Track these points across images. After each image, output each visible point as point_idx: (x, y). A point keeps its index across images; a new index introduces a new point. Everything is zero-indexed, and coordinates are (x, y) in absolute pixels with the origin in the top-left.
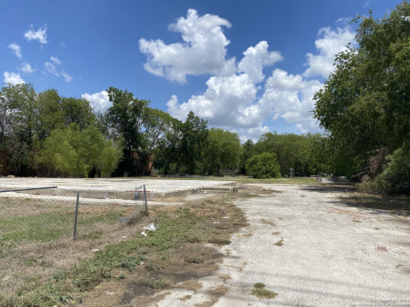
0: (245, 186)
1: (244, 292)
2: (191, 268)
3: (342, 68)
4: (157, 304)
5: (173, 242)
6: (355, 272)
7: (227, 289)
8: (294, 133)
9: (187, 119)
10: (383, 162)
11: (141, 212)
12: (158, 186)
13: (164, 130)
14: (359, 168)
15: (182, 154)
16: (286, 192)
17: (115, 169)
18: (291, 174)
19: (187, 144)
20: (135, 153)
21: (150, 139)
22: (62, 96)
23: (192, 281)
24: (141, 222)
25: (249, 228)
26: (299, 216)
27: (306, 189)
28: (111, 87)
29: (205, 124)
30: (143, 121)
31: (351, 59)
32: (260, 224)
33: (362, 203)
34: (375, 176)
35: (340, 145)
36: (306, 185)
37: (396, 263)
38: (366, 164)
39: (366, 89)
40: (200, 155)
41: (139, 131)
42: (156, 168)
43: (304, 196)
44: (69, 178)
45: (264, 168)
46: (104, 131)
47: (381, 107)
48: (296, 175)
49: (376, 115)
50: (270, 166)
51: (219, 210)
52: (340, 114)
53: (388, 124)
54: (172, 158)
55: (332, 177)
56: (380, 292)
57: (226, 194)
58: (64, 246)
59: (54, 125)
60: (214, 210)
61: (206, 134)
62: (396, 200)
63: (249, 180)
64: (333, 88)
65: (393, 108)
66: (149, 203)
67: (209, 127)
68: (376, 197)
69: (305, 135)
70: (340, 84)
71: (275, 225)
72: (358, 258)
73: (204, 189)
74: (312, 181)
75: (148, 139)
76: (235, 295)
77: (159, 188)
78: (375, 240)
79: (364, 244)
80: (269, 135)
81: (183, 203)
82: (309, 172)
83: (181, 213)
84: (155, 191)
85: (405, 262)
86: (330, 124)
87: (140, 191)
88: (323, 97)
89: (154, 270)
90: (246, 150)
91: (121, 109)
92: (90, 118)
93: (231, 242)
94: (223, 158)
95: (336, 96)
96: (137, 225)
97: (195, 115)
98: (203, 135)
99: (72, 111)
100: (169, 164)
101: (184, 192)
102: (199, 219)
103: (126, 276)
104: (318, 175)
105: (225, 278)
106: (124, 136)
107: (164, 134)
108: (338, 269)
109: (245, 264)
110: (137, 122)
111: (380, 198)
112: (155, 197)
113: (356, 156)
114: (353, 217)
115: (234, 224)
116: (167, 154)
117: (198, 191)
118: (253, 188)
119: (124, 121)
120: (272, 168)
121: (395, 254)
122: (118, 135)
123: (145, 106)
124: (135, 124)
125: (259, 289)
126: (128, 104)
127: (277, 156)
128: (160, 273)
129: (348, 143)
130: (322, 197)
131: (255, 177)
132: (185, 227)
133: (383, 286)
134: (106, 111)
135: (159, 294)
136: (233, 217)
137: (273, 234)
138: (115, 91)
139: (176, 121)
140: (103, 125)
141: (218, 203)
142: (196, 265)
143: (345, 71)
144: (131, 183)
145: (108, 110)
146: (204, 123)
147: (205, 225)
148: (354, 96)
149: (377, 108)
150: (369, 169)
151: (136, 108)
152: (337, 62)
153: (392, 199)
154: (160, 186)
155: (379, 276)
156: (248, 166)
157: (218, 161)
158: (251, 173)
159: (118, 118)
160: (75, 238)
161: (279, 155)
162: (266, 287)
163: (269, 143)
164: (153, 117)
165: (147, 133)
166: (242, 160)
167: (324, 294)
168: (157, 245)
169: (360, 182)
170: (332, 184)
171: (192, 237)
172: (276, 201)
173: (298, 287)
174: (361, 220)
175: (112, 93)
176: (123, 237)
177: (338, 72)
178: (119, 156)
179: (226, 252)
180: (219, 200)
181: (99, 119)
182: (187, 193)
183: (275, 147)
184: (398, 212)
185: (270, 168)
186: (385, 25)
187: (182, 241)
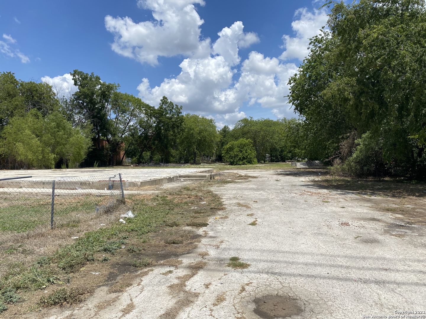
0: (222, 173)
1: (220, 265)
2: (171, 248)
3: (316, 53)
4: (141, 279)
5: (152, 227)
6: (319, 244)
7: (205, 264)
8: (269, 118)
9: (160, 105)
10: (353, 146)
11: (118, 200)
12: (132, 175)
13: (135, 116)
14: (332, 152)
15: (156, 142)
16: (261, 177)
17: (85, 159)
18: (267, 160)
19: (161, 132)
20: (104, 142)
21: (121, 126)
22: (20, 80)
23: (173, 259)
24: (119, 210)
25: (226, 212)
26: (272, 199)
27: (281, 174)
28: (76, 70)
29: (180, 110)
30: (113, 107)
31: (325, 43)
32: (236, 207)
33: (333, 186)
34: (345, 159)
35: (314, 129)
36: (281, 170)
37: (355, 235)
38: (338, 148)
39: (338, 74)
40: (175, 143)
41: (108, 118)
42: (128, 157)
43: (278, 181)
44: (33, 169)
45: (241, 154)
46: (70, 118)
47: (350, 93)
48: (272, 161)
49: (346, 100)
50: (246, 153)
51: (196, 196)
52: (314, 99)
53: (356, 109)
54: (145, 146)
55: (307, 161)
56: (339, 259)
57: (203, 181)
58: (43, 235)
59: (12, 112)
60: (191, 197)
61: (182, 121)
62: (364, 181)
63: (226, 166)
64: (307, 73)
65: (362, 93)
66: (125, 192)
67: (184, 113)
68: (346, 179)
69: (280, 120)
70: (314, 69)
71: (250, 207)
72: (323, 233)
73: (180, 176)
74: (287, 166)
75: (119, 126)
76: (213, 268)
77: (133, 177)
78: (340, 218)
79: (330, 221)
80: (245, 121)
81: (160, 192)
82: (284, 158)
83: (158, 200)
84: (130, 180)
85: (363, 234)
86: (304, 109)
87: (114, 181)
88: (298, 82)
89: (135, 252)
90: (222, 136)
91: (88, 95)
92: (53, 104)
93: (208, 224)
94: (199, 145)
95: (310, 81)
96: (114, 213)
97: (169, 101)
98: (178, 121)
99: (33, 97)
100: (142, 153)
101: (161, 181)
102: (177, 205)
103: (110, 258)
104: (293, 160)
105: (203, 255)
106: (91, 123)
107: (136, 121)
108: (305, 243)
109: (222, 242)
110: (106, 108)
111: (350, 180)
112: (130, 186)
113: (329, 141)
114: (323, 198)
115: (211, 209)
116: (140, 142)
117: (175, 179)
118: (229, 175)
119: (91, 107)
120: (249, 155)
121: (355, 228)
122: (85, 122)
123: (114, 90)
124: (103, 110)
125: (234, 262)
126: (95, 89)
127: (253, 142)
128: (141, 254)
129: (321, 128)
130: (295, 181)
131: (232, 164)
132: (163, 213)
133: (342, 254)
134: (71, 96)
135: (142, 271)
136: (210, 202)
137: (248, 215)
138: (80, 73)
139: (148, 107)
140: (68, 112)
141: (195, 189)
142: (176, 245)
143: (318, 56)
144: (103, 173)
145: (73, 95)
146: (178, 109)
147: (183, 210)
148: (327, 81)
149: (346, 93)
150: (340, 153)
151: (105, 92)
152: (311, 46)
153: (360, 181)
154: (135, 176)
155: (339, 246)
156: (225, 153)
157: (194, 148)
158: (228, 160)
159: (85, 104)
160: (53, 228)
161: (255, 141)
162: (241, 260)
163: (246, 129)
164: (123, 102)
165: (117, 120)
166: (218, 147)
167: (291, 262)
168: (137, 231)
169: (332, 166)
170: (307, 169)
171: (171, 222)
172: (251, 186)
173: (269, 258)
174: (330, 200)
175: (77, 76)
176: (101, 225)
177: (312, 56)
178: (88, 144)
179: (204, 233)
180: (196, 187)
181: (63, 105)
182: (164, 181)
183: (251, 133)
184: (364, 192)
185: (246, 154)
186: (355, 11)
187: (161, 226)
